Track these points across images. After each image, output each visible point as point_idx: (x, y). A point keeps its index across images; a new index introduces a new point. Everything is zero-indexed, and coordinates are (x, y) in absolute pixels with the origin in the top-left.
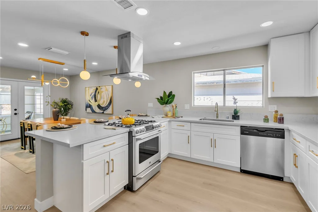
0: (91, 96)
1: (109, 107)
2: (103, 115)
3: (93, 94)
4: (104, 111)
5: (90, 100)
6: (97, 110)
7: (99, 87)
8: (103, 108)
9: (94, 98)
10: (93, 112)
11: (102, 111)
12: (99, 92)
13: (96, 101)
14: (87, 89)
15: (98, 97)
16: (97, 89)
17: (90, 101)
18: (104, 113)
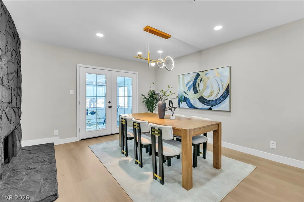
0: (187, 85)
1: (223, 100)
2: (210, 112)
3: (191, 83)
4: (212, 106)
5: (186, 91)
6: (199, 105)
7: (203, 72)
8: (209, 101)
9: (192, 88)
10: (191, 107)
11: (209, 107)
12: (201, 80)
13: (196, 92)
14: (181, 76)
15: (201, 87)
16: (198, 75)
17: (185, 93)
18: (213, 109)
